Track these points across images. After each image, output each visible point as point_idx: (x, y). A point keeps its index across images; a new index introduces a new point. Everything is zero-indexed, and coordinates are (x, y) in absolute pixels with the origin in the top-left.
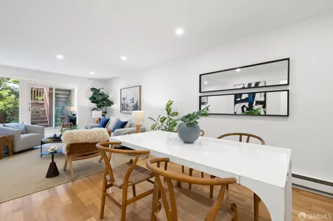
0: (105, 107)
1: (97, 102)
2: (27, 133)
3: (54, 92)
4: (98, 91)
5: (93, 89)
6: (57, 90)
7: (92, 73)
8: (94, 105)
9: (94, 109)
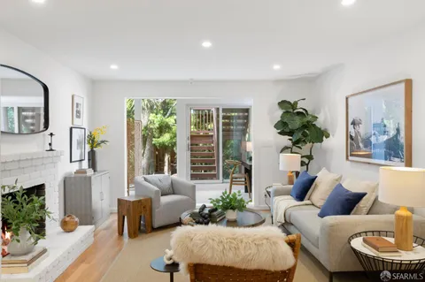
0: (309, 145)
1: (290, 133)
2: (174, 194)
3: (221, 114)
4: (294, 106)
5: (283, 104)
6: (224, 110)
7: (277, 67)
8: (285, 140)
9: (284, 149)
